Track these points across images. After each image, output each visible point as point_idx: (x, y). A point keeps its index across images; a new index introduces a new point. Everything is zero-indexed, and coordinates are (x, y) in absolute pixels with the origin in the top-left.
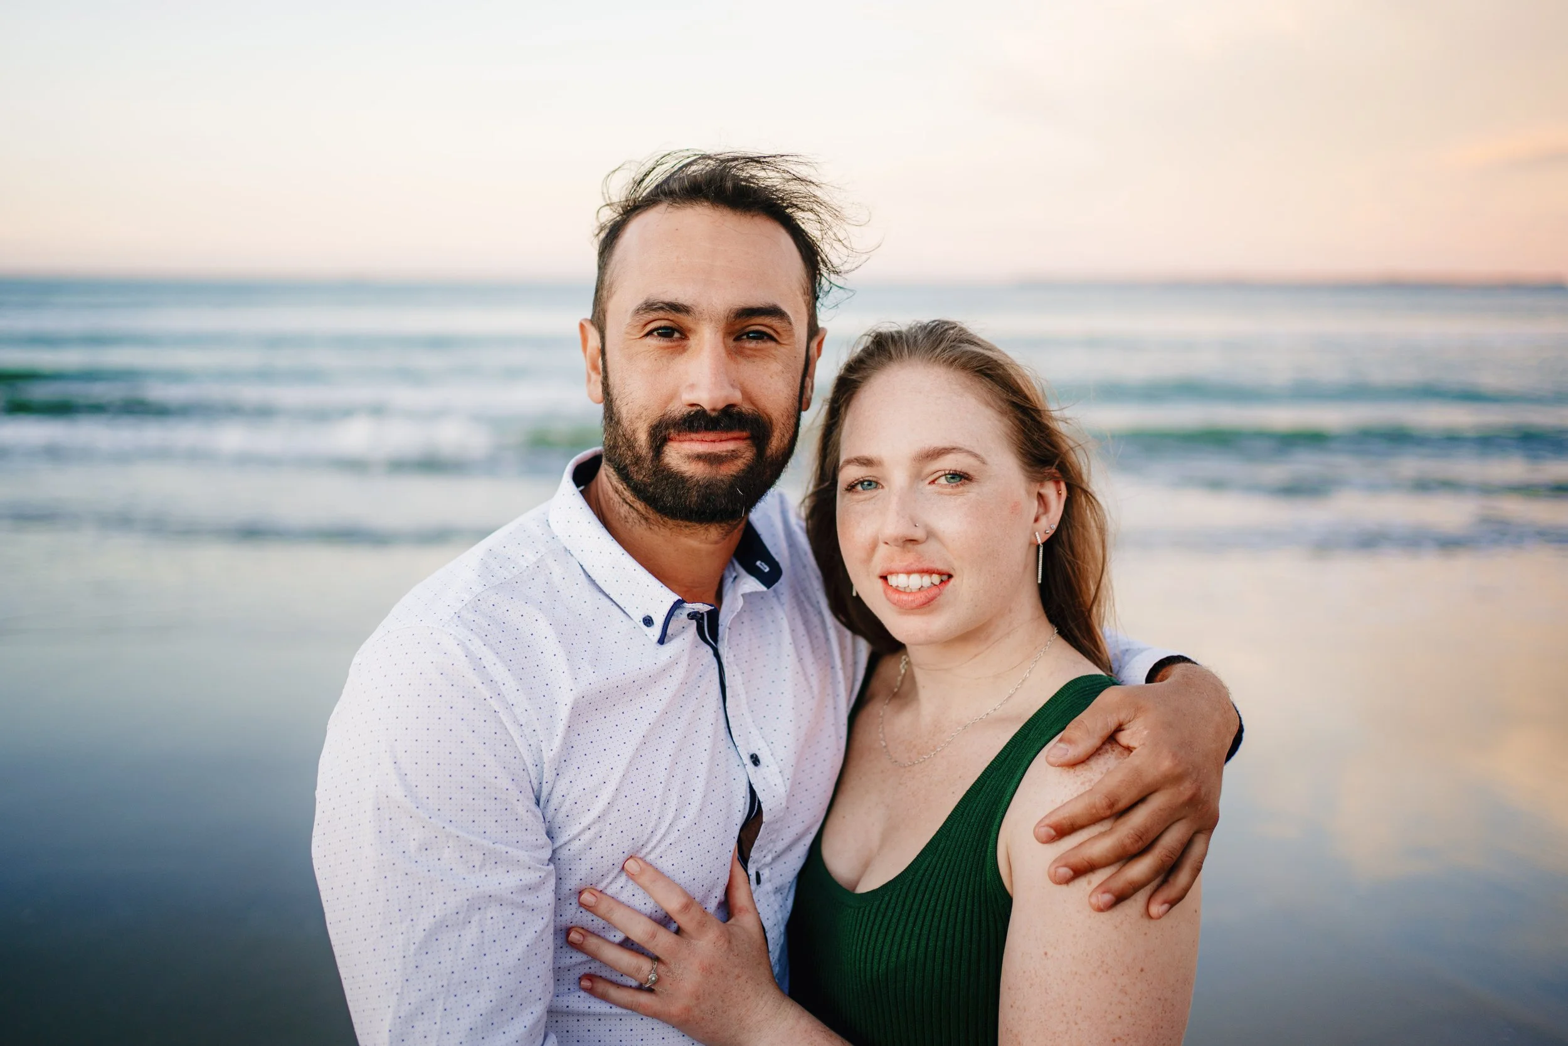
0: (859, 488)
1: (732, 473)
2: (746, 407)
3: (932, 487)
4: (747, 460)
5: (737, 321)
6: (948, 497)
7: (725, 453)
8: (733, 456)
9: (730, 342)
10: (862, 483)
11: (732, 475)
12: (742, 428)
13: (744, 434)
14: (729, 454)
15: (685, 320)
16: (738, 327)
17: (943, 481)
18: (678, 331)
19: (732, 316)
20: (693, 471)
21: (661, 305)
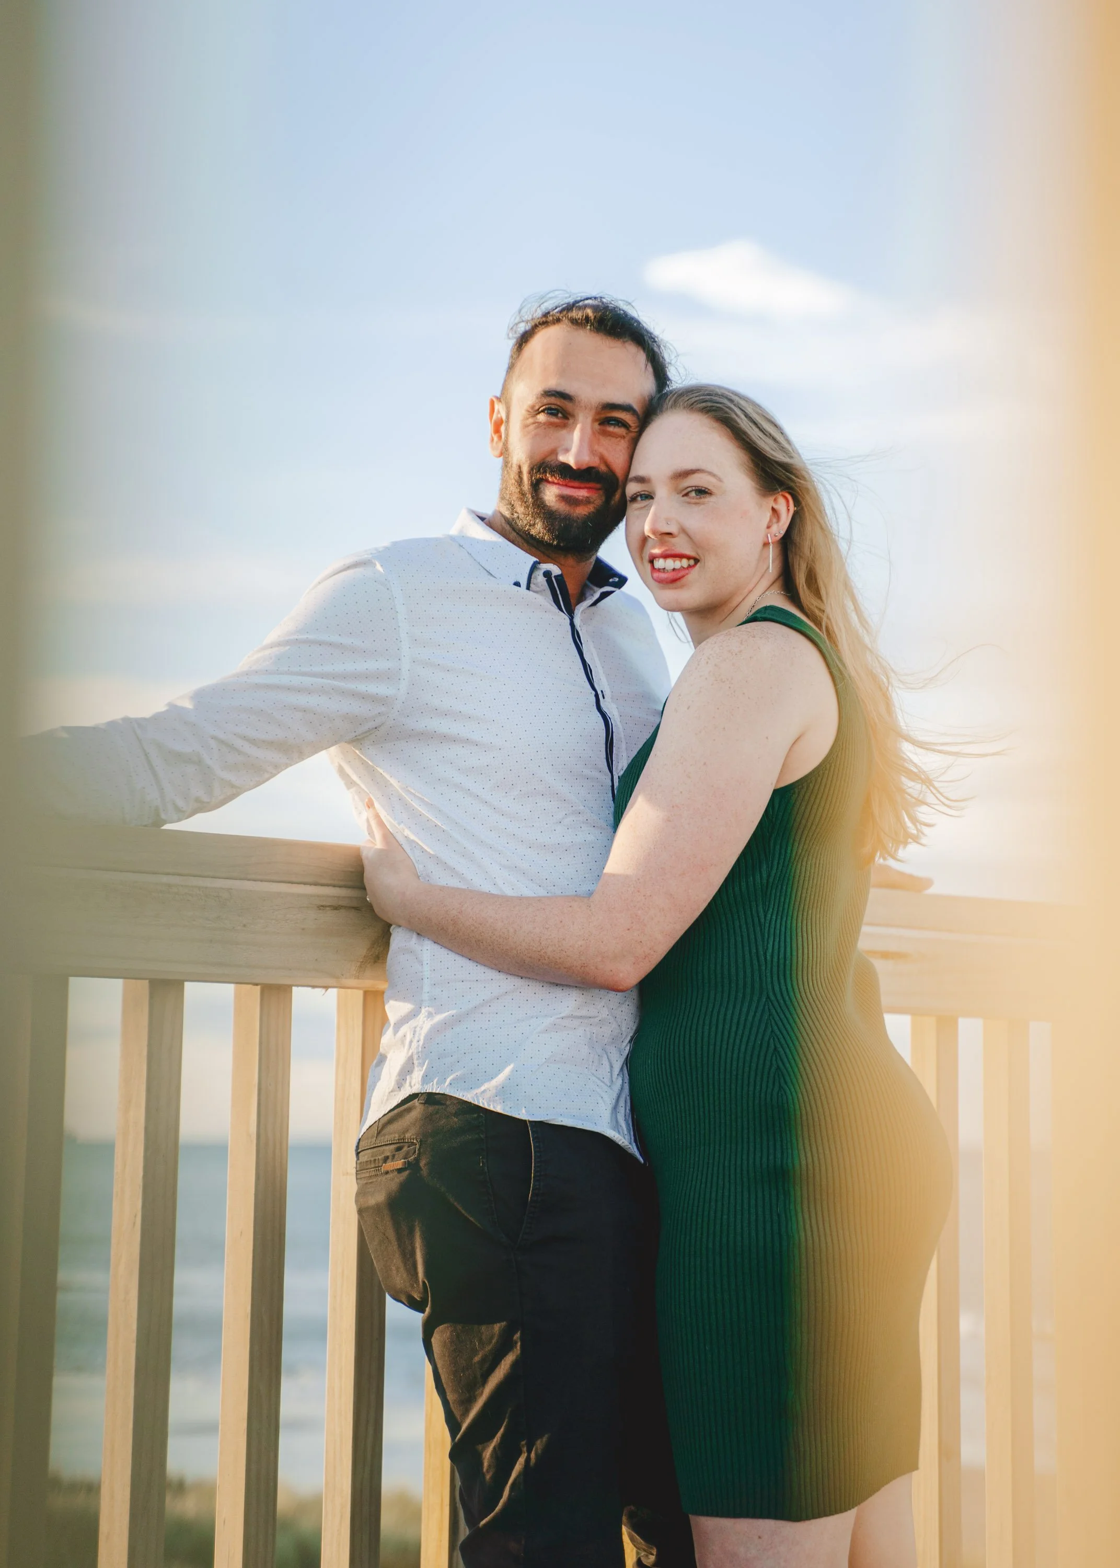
0: (639, 499)
1: (585, 513)
2: (603, 468)
3: (685, 498)
4: (597, 505)
5: (603, 412)
6: (694, 505)
7: (581, 498)
8: (587, 501)
9: (596, 426)
10: (641, 495)
11: (585, 515)
12: (598, 481)
13: (598, 486)
14: (584, 499)
15: (568, 405)
16: (603, 416)
17: (693, 494)
18: (561, 413)
19: (600, 407)
20: (557, 507)
21: (553, 393)
